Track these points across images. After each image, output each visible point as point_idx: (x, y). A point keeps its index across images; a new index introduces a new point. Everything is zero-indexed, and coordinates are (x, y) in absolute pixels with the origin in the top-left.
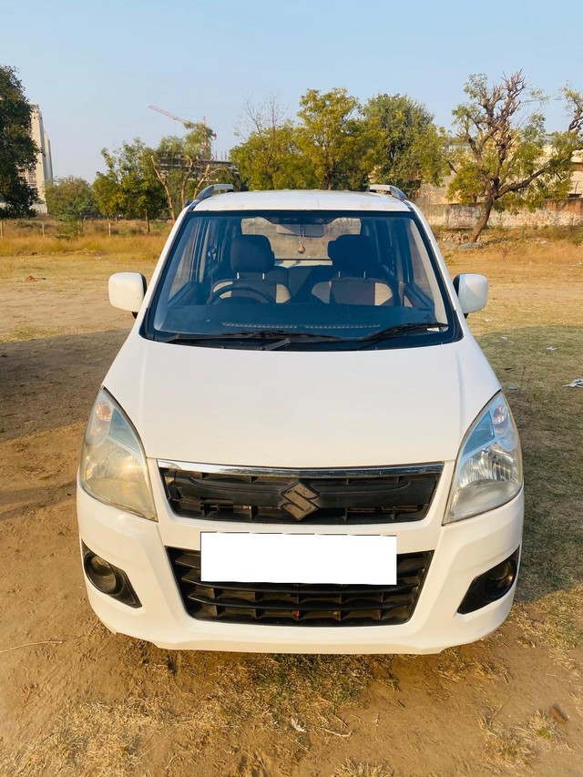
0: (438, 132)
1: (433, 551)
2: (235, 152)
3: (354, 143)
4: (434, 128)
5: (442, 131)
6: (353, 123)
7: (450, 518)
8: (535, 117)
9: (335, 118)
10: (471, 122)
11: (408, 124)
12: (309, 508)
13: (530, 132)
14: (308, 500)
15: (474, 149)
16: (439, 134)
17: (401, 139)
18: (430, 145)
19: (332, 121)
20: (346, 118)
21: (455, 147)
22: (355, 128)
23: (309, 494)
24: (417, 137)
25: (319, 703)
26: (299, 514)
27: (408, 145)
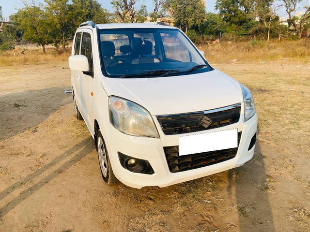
0: (104, 11)
1: (241, 132)
2: (12, 17)
3: (72, 14)
4: (102, 9)
5: (106, 11)
6: (71, 6)
7: (246, 120)
8: (143, 6)
9: (62, 3)
10: (119, 7)
11: (92, 7)
12: (209, 123)
13: (141, 11)
14: (208, 121)
15: (121, 17)
16: (105, 12)
17: (90, 13)
18: (102, 16)
19: (61, 5)
20: (67, 3)
21: (112, 17)
22: (71, 8)
23: (209, 119)
24: (96, 12)
25: (208, 194)
26: (206, 126)
27: (93, 16)
